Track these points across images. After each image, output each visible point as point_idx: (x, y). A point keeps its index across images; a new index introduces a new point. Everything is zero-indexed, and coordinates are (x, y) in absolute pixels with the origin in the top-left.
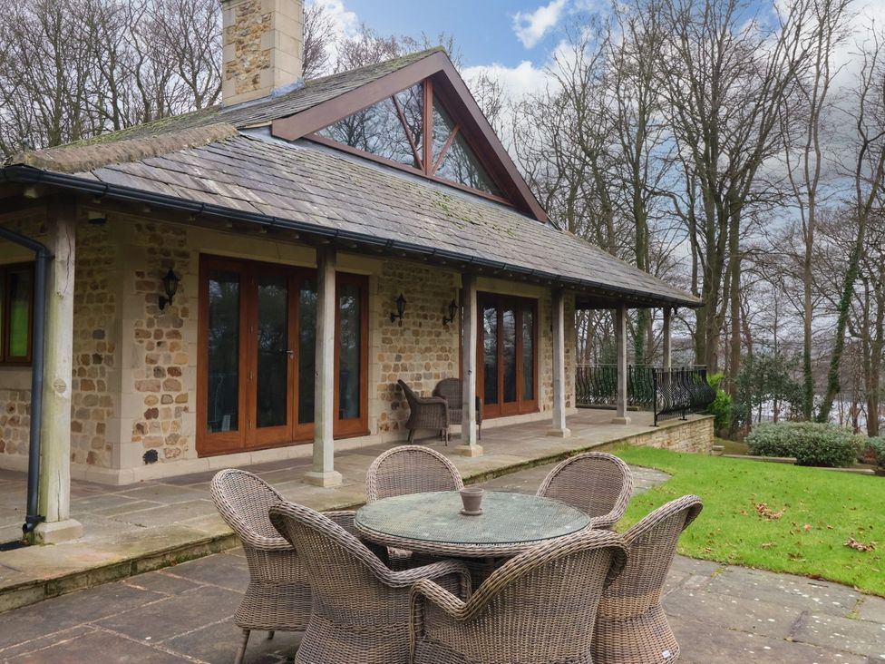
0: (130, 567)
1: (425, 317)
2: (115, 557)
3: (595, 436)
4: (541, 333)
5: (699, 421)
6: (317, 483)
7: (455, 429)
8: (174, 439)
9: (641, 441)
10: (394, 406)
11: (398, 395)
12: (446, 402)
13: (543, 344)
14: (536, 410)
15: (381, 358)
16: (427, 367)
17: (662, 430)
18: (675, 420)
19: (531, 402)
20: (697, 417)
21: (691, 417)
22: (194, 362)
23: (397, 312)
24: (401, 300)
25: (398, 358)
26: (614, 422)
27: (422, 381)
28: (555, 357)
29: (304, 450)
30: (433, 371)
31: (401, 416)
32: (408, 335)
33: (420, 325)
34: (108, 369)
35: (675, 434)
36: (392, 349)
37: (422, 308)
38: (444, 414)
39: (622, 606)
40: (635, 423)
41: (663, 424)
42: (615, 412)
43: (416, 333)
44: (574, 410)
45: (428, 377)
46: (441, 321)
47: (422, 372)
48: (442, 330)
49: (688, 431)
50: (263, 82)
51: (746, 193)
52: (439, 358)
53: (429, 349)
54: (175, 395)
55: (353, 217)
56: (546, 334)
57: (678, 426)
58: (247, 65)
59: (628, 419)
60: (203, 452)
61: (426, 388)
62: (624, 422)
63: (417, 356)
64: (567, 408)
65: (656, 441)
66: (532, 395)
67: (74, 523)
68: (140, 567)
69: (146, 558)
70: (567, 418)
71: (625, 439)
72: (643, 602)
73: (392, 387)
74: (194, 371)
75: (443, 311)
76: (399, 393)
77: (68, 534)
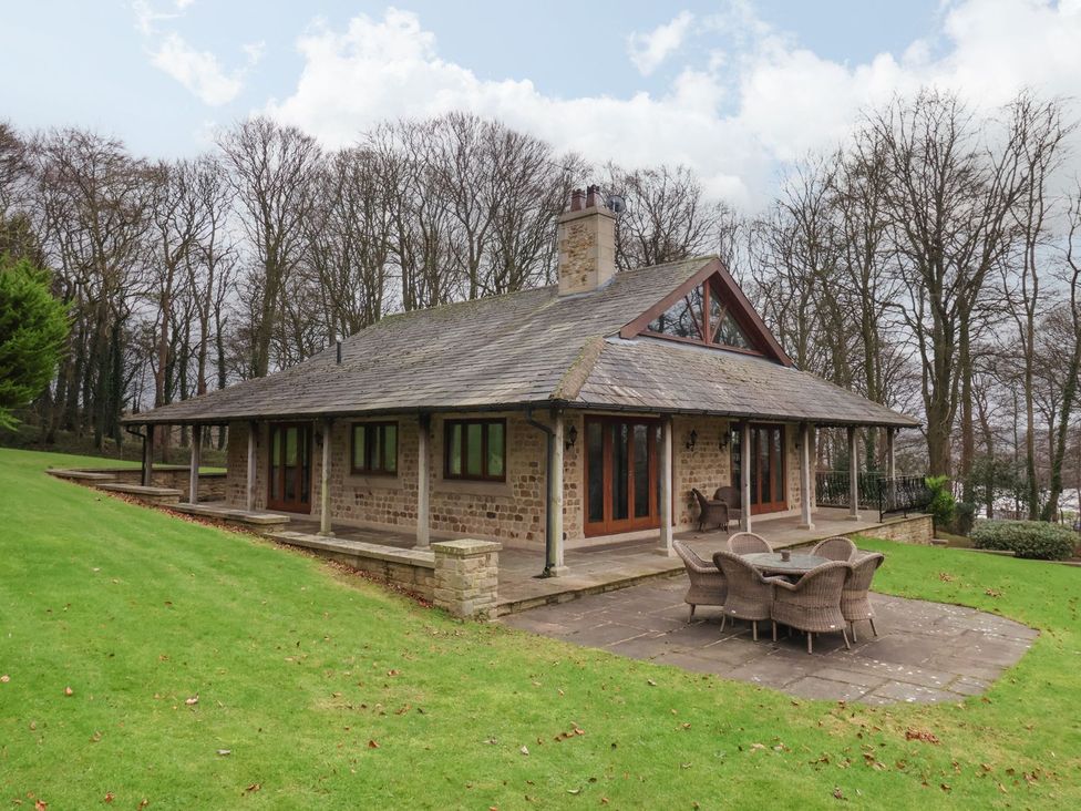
0: (601, 589)
1: (708, 444)
2: (593, 584)
3: (832, 530)
4: (788, 450)
5: (919, 519)
6: (665, 554)
7: (733, 522)
8: (573, 525)
9: (870, 534)
10: (690, 506)
11: (692, 499)
12: (726, 503)
13: (790, 458)
14: (786, 509)
15: (681, 474)
16: (710, 479)
17: (886, 526)
18: (898, 518)
19: (782, 503)
20: (917, 515)
21: (911, 516)
22: (582, 480)
23: (690, 442)
24: (694, 434)
25: (692, 473)
26: (848, 519)
27: (707, 489)
28: (801, 468)
29: (655, 533)
30: (713, 481)
31: (694, 513)
32: (697, 457)
33: (705, 449)
34: (540, 485)
35: (898, 529)
36: (688, 467)
37: (706, 438)
38: (726, 512)
39: (851, 595)
40: (865, 520)
41: (888, 521)
42: (848, 510)
43: (702, 456)
44: (816, 509)
45: (710, 486)
46: (718, 447)
47: (707, 482)
48: (719, 452)
49: (909, 526)
50: (589, 281)
51: (973, 302)
52: (718, 472)
53: (710, 466)
54: (574, 500)
55: (683, 396)
56: (792, 451)
57: (899, 523)
58: (577, 268)
59: (859, 517)
60: (588, 535)
61: (709, 494)
62: (856, 519)
63: (703, 471)
64: (811, 508)
65: (882, 534)
66: (783, 498)
67: (565, 567)
68: (606, 589)
69: (609, 585)
70: (812, 515)
71: (856, 532)
72: (861, 594)
73: (688, 493)
74: (582, 486)
75: (719, 438)
76: (693, 497)
77: (564, 573)
